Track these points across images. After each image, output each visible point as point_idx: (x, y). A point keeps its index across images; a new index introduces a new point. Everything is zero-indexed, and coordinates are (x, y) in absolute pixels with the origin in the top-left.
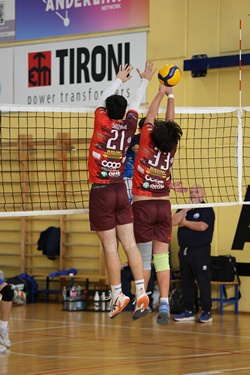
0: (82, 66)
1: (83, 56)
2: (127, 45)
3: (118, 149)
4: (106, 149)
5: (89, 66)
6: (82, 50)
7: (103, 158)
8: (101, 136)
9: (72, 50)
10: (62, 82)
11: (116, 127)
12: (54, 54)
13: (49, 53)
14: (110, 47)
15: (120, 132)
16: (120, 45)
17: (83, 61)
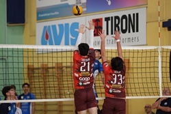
0: (117, 26)
1: (117, 20)
2: (137, 14)
3: (87, 71)
4: (80, 72)
5: (120, 25)
6: (117, 17)
7: (80, 76)
8: (76, 65)
9: (112, 17)
10: (107, 34)
11: (84, 60)
12: (104, 20)
13: (102, 19)
14: (130, 15)
15: (87, 63)
16: (134, 14)
17: (117, 23)
